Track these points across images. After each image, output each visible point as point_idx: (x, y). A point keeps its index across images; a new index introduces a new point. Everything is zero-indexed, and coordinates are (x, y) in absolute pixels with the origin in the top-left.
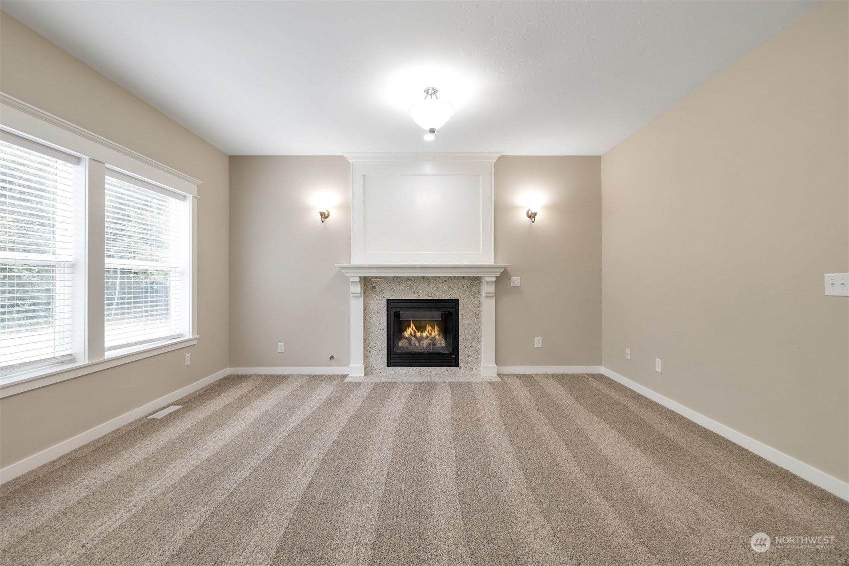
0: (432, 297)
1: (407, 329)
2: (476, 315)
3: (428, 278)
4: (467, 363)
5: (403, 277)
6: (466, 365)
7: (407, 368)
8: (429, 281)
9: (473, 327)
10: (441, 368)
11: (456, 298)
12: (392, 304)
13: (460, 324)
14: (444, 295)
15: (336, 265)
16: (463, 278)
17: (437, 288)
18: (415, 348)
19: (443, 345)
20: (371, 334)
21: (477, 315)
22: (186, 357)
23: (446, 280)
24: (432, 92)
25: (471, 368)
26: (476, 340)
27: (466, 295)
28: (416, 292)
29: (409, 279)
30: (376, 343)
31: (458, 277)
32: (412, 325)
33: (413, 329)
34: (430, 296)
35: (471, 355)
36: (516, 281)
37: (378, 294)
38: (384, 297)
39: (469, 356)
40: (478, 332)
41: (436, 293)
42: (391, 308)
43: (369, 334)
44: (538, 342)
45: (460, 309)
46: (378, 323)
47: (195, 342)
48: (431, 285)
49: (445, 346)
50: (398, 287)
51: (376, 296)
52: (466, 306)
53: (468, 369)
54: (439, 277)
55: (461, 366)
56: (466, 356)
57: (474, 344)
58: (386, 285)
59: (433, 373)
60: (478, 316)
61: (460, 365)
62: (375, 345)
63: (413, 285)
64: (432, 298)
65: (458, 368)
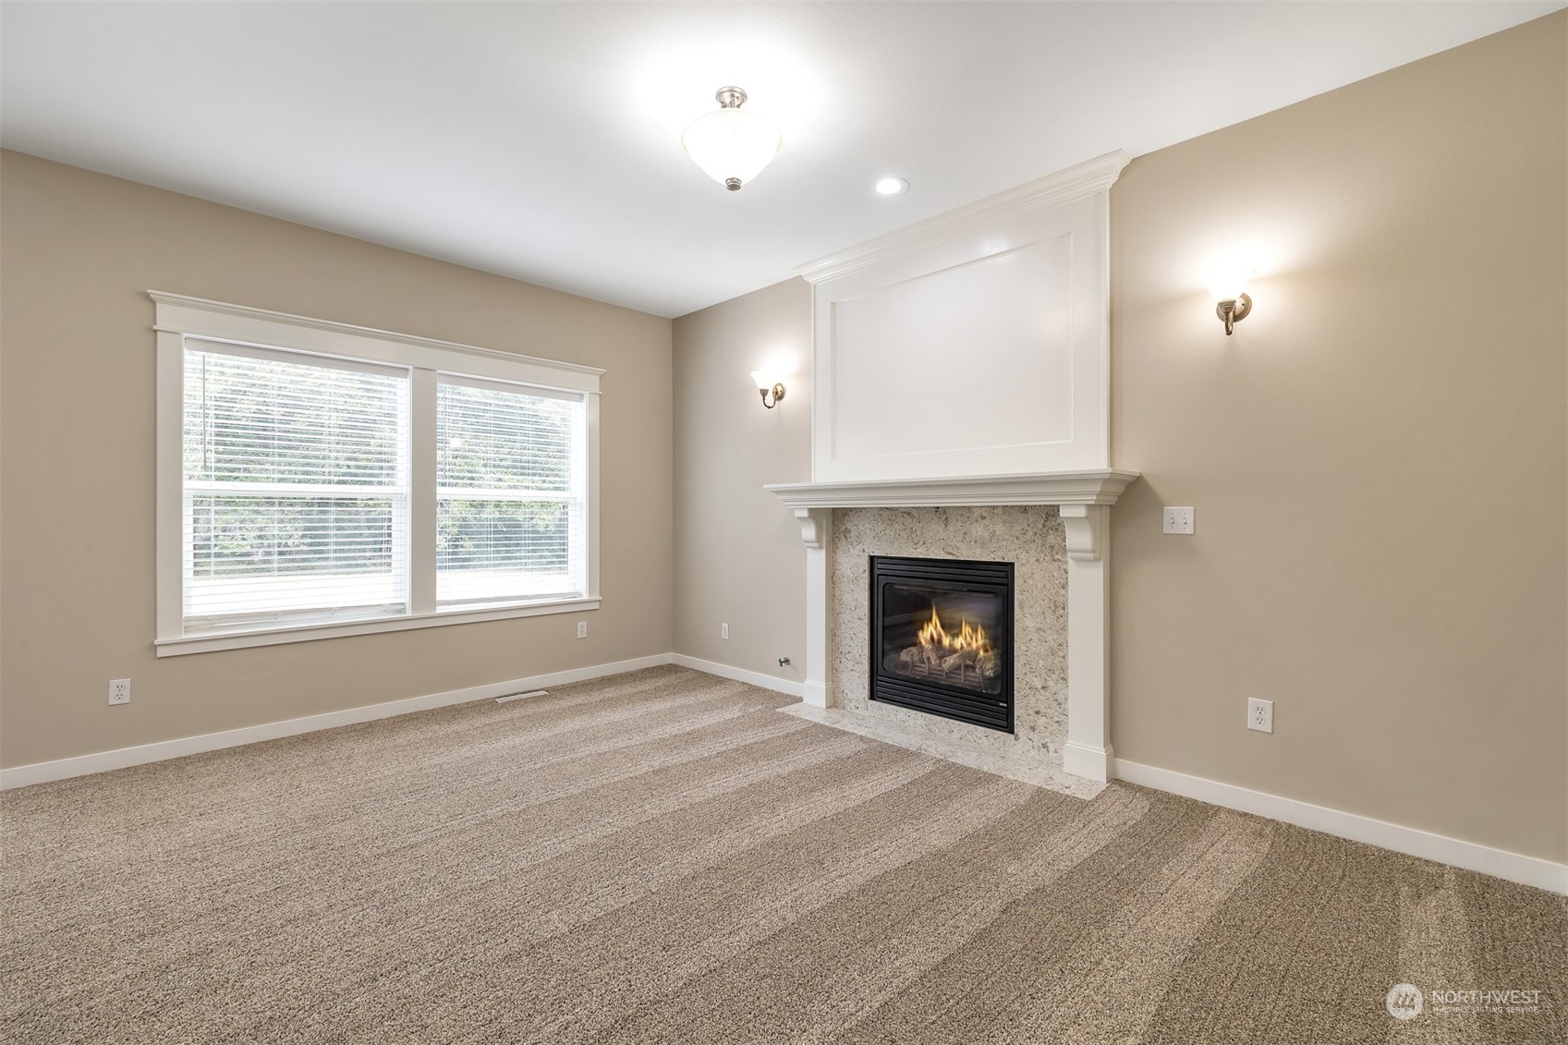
0: (953, 555)
1: (926, 626)
2: (1056, 607)
3: (945, 510)
4: (1033, 729)
5: (897, 509)
6: (1032, 735)
7: (904, 709)
8: (947, 519)
9: (1050, 638)
10: (972, 726)
11: (1006, 561)
12: (879, 566)
13: (1016, 627)
14: (979, 551)
15: (765, 486)
16: (1025, 509)
17: (965, 533)
18: (929, 669)
19: (987, 673)
20: (843, 626)
21: (1059, 608)
22: (579, 627)
23: (985, 515)
24: (732, 99)
25: (1045, 746)
26: (1057, 672)
27: (1033, 553)
28: (921, 542)
29: (908, 512)
30: (850, 646)
31: (1013, 507)
32: (935, 618)
33: (936, 628)
34: (950, 554)
35: (1043, 711)
36: (1180, 518)
37: (855, 543)
38: (864, 551)
39: (1037, 713)
40: (1061, 654)
41: (963, 547)
42: (878, 575)
43: (840, 625)
44: (1258, 713)
45: (1016, 588)
46: (854, 604)
47: (596, 606)
48: (951, 528)
49: (992, 675)
50: (888, 531)
51: (852, 549)
52: (1031, 582)
53: (1036, 744)
54: (969, 508)
55: (1020, 734)
56: (1031, 712)
57: (1050, 683)
58: (867, 525)
59: (956, 735)
60: (1061, 612)
61: (1015, 730)
62: (849, 649)
63: (916, 526)
64: (954, 558)
65: (1012, 736)
